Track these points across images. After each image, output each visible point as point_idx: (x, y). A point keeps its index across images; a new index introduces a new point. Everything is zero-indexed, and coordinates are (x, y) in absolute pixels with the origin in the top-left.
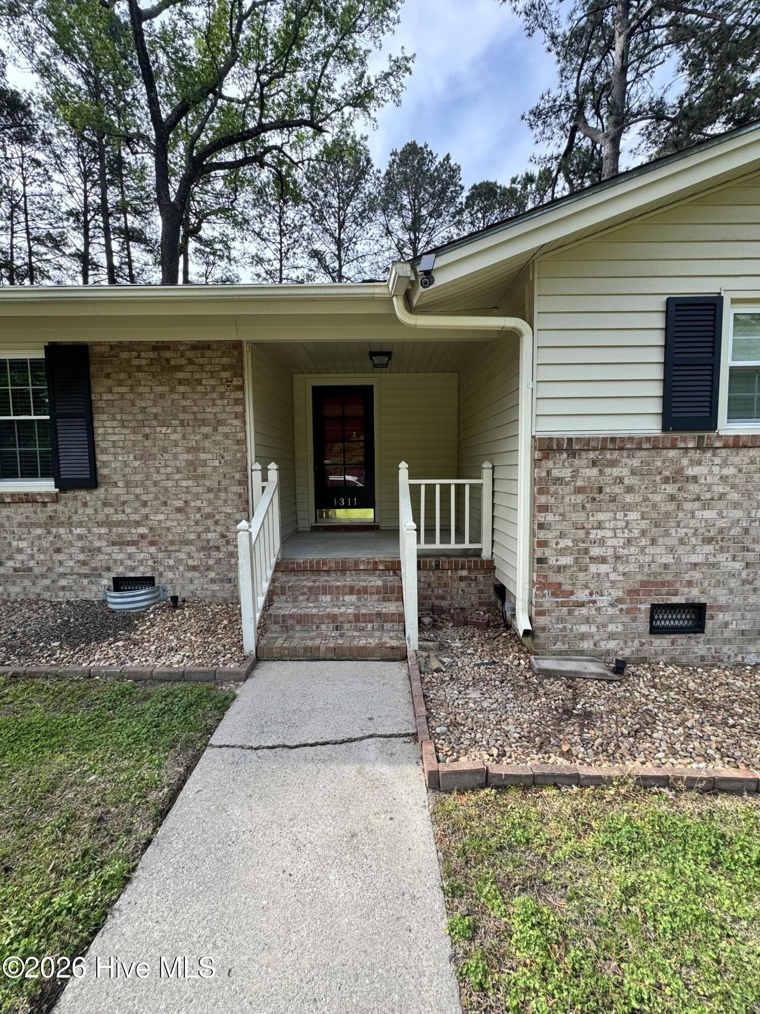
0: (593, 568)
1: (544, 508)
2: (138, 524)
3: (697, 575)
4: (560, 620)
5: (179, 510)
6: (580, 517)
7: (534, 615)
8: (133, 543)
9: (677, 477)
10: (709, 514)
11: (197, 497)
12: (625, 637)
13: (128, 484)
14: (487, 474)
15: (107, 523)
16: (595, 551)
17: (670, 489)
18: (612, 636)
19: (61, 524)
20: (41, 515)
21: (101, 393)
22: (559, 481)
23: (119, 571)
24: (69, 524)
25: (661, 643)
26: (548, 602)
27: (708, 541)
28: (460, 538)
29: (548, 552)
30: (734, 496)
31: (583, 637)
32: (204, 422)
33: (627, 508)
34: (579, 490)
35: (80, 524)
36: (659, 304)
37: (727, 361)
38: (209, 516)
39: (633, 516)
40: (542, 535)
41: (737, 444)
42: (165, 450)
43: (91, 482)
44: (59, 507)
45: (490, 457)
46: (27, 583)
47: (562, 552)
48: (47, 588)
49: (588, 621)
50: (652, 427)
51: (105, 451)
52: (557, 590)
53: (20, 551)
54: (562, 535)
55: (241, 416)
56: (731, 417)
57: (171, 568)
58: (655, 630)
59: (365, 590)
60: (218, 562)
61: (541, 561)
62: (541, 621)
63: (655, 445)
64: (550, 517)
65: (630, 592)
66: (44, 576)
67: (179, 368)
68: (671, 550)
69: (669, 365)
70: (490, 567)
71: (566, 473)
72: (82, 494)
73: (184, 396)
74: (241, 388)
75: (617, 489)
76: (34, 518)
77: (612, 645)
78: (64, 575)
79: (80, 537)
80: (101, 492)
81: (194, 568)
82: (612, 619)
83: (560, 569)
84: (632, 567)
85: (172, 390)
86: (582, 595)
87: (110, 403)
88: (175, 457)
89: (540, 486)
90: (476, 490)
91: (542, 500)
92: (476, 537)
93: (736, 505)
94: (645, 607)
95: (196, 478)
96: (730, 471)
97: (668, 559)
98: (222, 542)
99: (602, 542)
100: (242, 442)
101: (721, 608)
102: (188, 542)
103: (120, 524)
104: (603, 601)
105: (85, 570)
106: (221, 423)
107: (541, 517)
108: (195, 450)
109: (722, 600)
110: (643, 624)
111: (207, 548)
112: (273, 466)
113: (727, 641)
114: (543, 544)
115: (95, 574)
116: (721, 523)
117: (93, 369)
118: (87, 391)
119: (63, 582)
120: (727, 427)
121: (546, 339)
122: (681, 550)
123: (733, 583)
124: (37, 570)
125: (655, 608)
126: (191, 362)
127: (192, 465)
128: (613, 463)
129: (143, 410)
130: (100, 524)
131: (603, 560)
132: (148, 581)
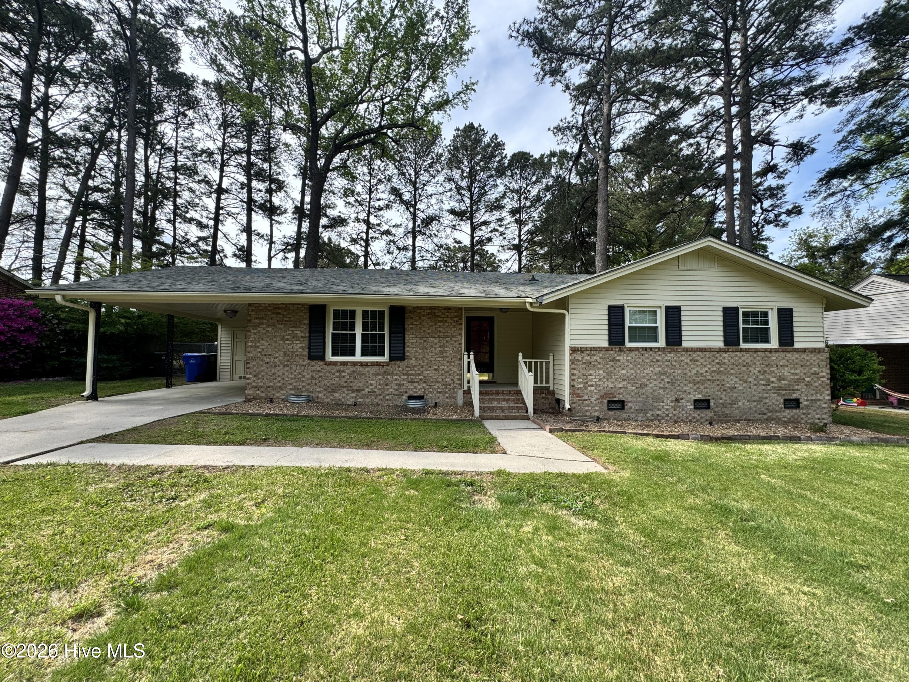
0: (589, 388)
1: (573, 369)
2: (419, 374)
3: (621, 391)
4: (579, 405)
5: (436, 369)
6: (585, 372)
7: (572, 402)
8: (417, 382)
9: (614, 360)
10: (624, 372)
11: (443, 364)
12: (600, 411)
13: (416, 359)
14: (551, 358)
15: (407, 374)
16: (590, 383)
17: (612, 363)
18: (596, 411)
19: (389, 374)
20: (382, 370)
21: (409, 325)
22: (577, 360)
23: (411, 393)
24: (392, 374)
25: (611, 413)
26: (576, 399)
27: (624, 380)
28: (541, 383)
29: (575, 383)
30: (631, 366)
31: (587, 411)
32: (447, 336)
33: (599, 369)
34: (584, 363)
35: (396, 374)
36: (606, 307)
37: (627, 324)
38: (447, 372)
39: (601, 372)
40: (573, 377)
41: (631, 350)
42: (432, 346)
43: (402, 358)
44: (389, 368)
45: (552, 351)
46: (373, 398)
47: (580, 383)
48: (381, 400)
49: (588, 406)
50: (606, 344)
51: (408, 346)
52: (578, 395)
53: (371, 385)
54: (579, 378)
55: (461, 334)
56: (630, 340)
57: (431, 392)
58: (609, 409)
59: (509, 400)
60: (450, 390)
61: (573, 386)
62: (574, 405)
63: (606, 349)
64: (575, 372)
65: (601, 396)
66: (380, 395)
67: (439, 316)
68: (613, 383)
69: (610, 325)
70: (553, 393)
71: (580, 358)
72: (398, 363)
73: (440, 326)
74: (461, 324)
75: (596, 363)
76: (378, 372)
77: (596, 414)
78: (388, 395)
79: (396, 379)
80: (406, 362)
81: (440, 392)
82: (596, 405)
83: (579, 388)
84: (601, 388)
85: (436, 324)
86: (586, 397)
87: (412, 328)
88: (435, 349)
89: (572, 362)
90: (548, 364)
91: (573, 366)
92: (547, 382)
93: (632, 369)
94: (606, 401)
95: (443, 357)
96: (629, 358)
97: (612, 386)
98: (451, 382)
99: (592, 380)
100: (461, 344)
101: (629, 402)
102: (438, 382)
103: (413, 374)
104: (593, 399)
105: (397, 393)
106: (453, 337)
107: (573, 372)
108: (444, 346)
109: (630, 399)
110: (605, 407)
111: (446, 384)
112: (472, 353)
113: (632, 413)
114: (573, 380)
115: (401, 394)
116: (628, 375)
117: (406, 316)
118: (404, 324)
119: (388, 397)
120: (628, 344)
121: (573, 316)
122: (616, 383)
123: (632, 394)
124: (378, 393)
125: (609, 402)
126: (443, 314)
127: (442, 352)
128: (594, 355)
129: (424, 331)
130: (404, 375)
131: (592, 386)
132: (421, 398)
